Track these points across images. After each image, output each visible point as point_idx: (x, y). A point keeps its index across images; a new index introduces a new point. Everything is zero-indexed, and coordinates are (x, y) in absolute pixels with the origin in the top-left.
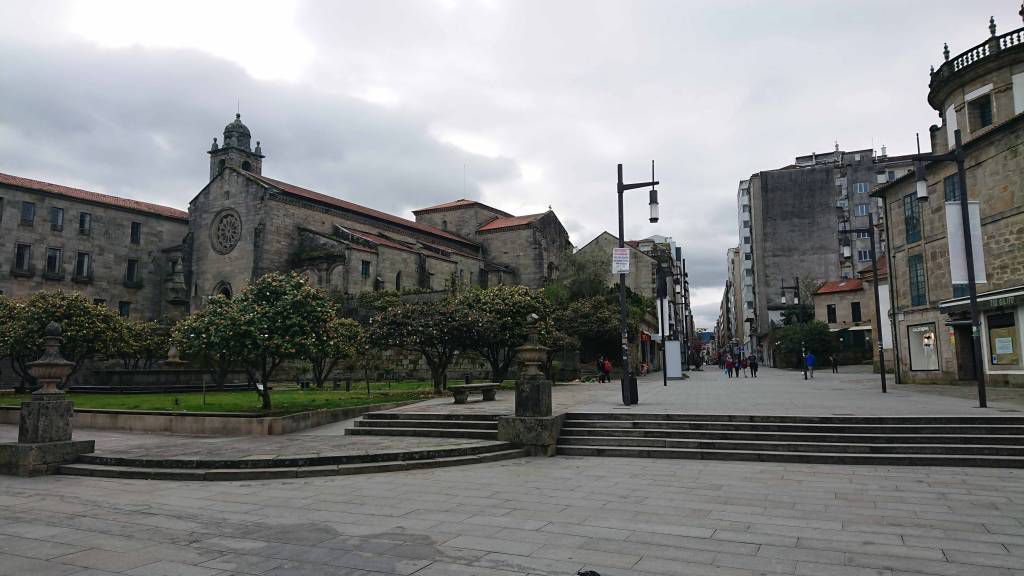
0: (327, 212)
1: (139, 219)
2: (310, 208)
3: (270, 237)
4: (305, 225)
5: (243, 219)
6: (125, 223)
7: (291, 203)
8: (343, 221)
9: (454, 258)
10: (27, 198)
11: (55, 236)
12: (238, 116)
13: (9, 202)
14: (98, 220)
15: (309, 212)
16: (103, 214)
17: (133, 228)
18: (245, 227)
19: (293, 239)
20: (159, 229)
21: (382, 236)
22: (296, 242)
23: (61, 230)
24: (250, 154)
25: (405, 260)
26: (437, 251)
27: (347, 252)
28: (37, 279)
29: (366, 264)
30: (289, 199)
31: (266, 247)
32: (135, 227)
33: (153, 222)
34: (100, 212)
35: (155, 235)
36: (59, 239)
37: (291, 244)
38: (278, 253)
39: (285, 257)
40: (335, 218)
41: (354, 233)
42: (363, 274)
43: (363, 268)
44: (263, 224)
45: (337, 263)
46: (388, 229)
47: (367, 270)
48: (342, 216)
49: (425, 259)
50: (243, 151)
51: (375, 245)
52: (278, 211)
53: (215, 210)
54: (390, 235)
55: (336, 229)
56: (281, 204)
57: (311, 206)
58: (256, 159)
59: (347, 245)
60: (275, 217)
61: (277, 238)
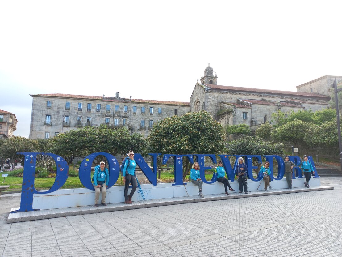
1: (177, 107)
5: (200, 102)
6: (173, 110)
7: (215, 92)
8: (242, 96)
9: (304, 105)
10: (143, 105)
11: (151, 116)
12: (209, 64)
13: (138, 107)
14: (164, 109)
16: (166, 108)
18: (201, 105)
19: (217, 107)
20: (183, 110)
21: (263, 100)
22: (219, 108)
23: (153, 115)
24: (212, 77)
25: (269, 110)
26: (295, 103)
27: (234, 110)
28: (146, 130)
29: (245, 113)
32: (176, 111)
33: (182, 108)
34: (164, 107)
35: (182, 112)
36: (152, 117)
37: (217, 109)
38: (212, 113)
40: (237, 96)
41: (244, 100)
42: (243, 118)
43: (243, 115)
44: (204, 103)
45: (231, 115)
46: (267, 96)
47: (246, 116)
48: (241, 94)
49: (280, 108)
50: (209, 77)
51: (251, 104)
52: (210, 97)
53: (195, 100)
54: (268, 99)
55: (238, 100)
56: (212, 94)
57: (225, 92)
58: (215, 79)
59: (234, 106)
60: (209, 99)
61: (210, 108)
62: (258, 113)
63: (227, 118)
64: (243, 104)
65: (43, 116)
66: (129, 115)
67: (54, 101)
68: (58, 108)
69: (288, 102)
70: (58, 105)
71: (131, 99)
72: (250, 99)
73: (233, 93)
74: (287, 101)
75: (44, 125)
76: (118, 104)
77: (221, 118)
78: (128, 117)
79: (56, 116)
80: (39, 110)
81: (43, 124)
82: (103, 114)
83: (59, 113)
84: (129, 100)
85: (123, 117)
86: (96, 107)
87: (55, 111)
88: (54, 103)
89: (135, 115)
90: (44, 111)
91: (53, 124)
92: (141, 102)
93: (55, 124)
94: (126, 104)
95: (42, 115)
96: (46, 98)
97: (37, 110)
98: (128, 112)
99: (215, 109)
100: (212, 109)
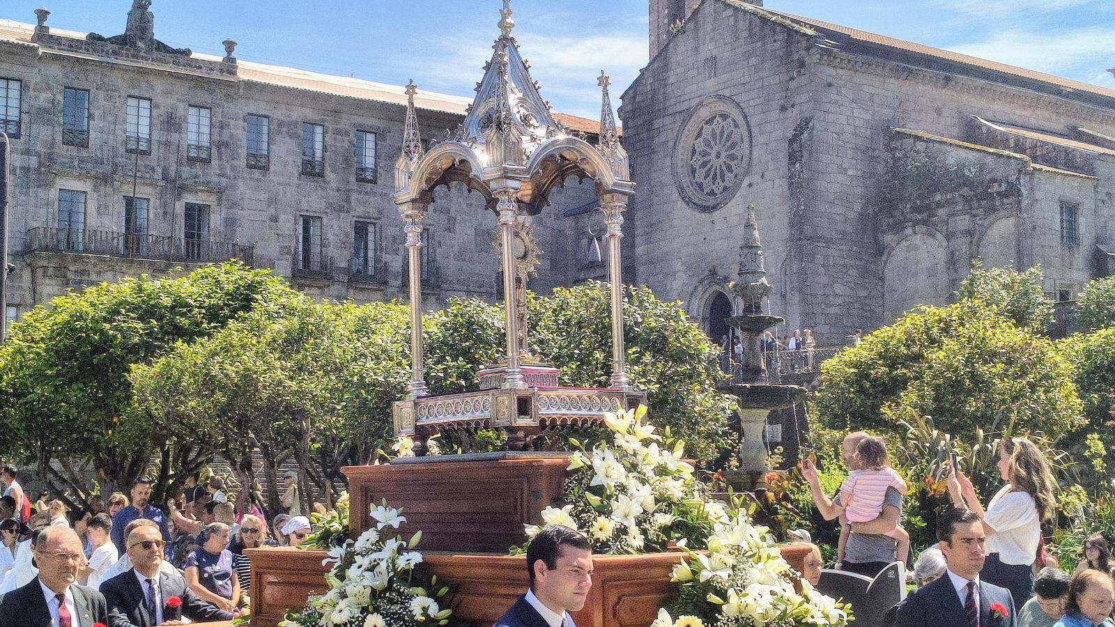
0: (946, 84)
2: (908, 77)
3: (825, 158)
4: (898, 124)
5: (753, 121)
7: (866, 69)
8: (985, 102)
11: (365, 193)
15: (906, 88)
18: (759, 139)
19: (873, 158)
23: (374, 182)
29: (1070, 210)
30: (861, 58)
31: (818, 185)
36: (372, 200)
38: (844, 198)
39: (857, 207)
40: (964, 96)
42: (1062, 236)
43: (1062, 221)
44: (809, 129)
45: (1000, 213)
47: (1073, 226)
48: (981, 92)
52: (839, 92)
53: (687, 106)
55: (972, 125)
56: (845, 74)
57: (911, 71)
59: (1025, 162)
60: (834, 108)
61: (839, 161)
63: (967, 232)
66: (220, 175)
76: (143, 88)
78: (218, 192)
82: (39, 155)
84: (217, 69)
85: (181, 186)
89: (260, 181)
92: (298, 90)
94: (202, 95)
98: (214, 150)
99: (860, 173)
100: (846, 170)
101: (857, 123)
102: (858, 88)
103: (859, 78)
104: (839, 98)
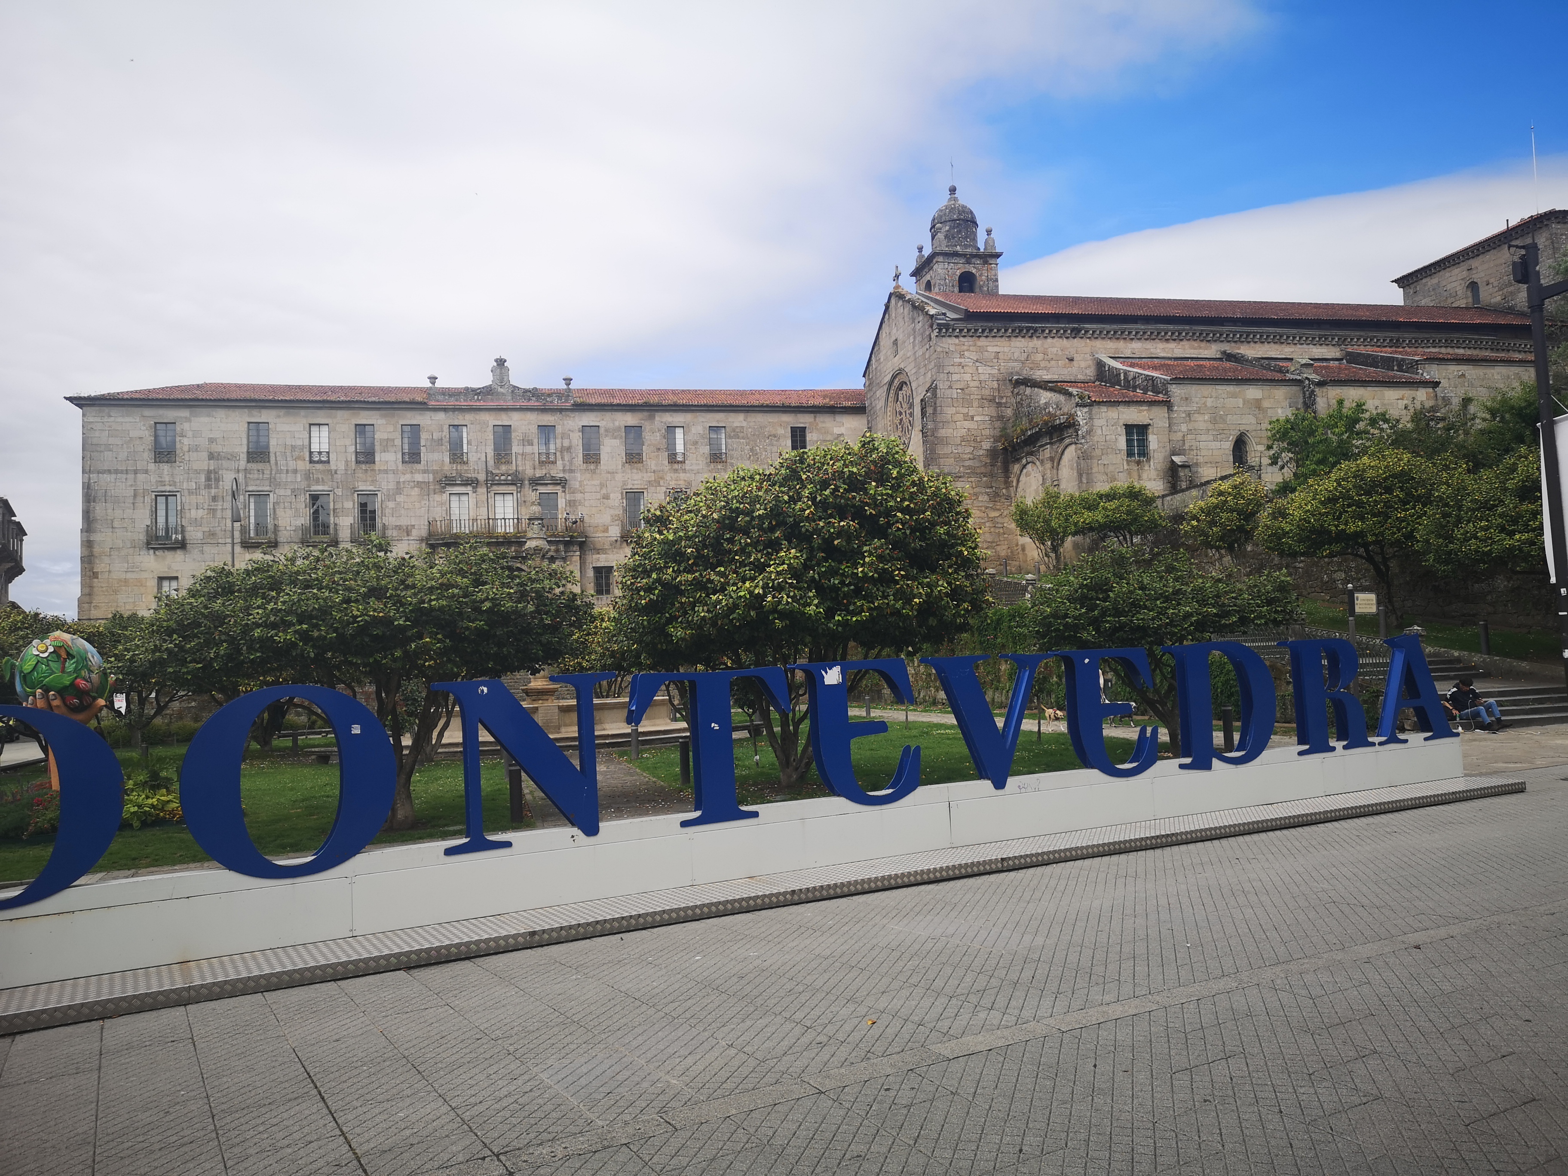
0: (1076, 333)
1: (803, 420)
2: (1033, 333)
3: (950, 411)
4: (1026, 373)
5: (914, 386)
6: (781, 431)
7: (987, 333)
8: (1121, 344)
9: (1433, 372)
10: (630, 419)
11: (676, 471)
12: (953, 190)
13: (606, 430)
14: (735, 434)
15: (1036, 343)
16: (744, 424)
17: (793, 436)
19: (999, 405)
20: (837, 430)
21: (1229, 357)
22: (1009, 412)
23: (683, 462)
24: (973, 256)
25: (1257, 404)
27: (1081, 415)
29: (1137, 431)
30: (979, 325)
31: (942, 433)
32: (798, 437)
33: (825, 420)
34: (737, 420)
36: (682, 476)
37: (1000, 418)
38: (972, 439)
39: (987, 445)
40: (1098, 344)
41: (1132, 365)
42: (1130, 454)
43: (1129, 442)
44: (933, 389)
45: (1067, 441)
46: (1247, 339)
47: (1143, 444)
48: (1116, 336)
49: (1313, 391)
50: (956, 254)
51: (1165, 383)
52: (962, 356)
53: (888, 378)
54: (1251, 351)
55: (1100, 365)
56: (967, 342)
57: (1036, 330)
58: (986, 262)
59: (1081, 398)
60: (956, 369)
61: (966, 410)
62: (1202, 425)
63: (1052, 459)
64: (1130, 384)
65: (140, 499)
66: (564, 471)
67: (188, 420)
68: (211, 456)
69: (1353, 358)
70: (211, 441)
71: (569, 389)
72: (1162, 355)
73: (1079, 331)
74: (1349, 354)
75: (148, 543)
76: (504, 419)
77: (1018, 460)
78: (562, 483)
79: (203, 497)
80: (117, 472)
81: (142, 537)
82: (435, 472)
83: (217, 480)
84: (559, 394)
85: (535, 482)
86: (398, 442)
87: (198, 472)
88: (190, 434)
89: (594, 472)
90: (141, 477)
91: (194, 534)
92: (619, 405)
93: (200, 535)
94: (548, 419)
95: (135, 496)
96: (148, 412)
97: (109, 472)
98: (558, 454)
99: (987, 418)
100: (972, 417)
101: (982, 378)
102: (982, 350)
103: (983, 342)
104: (962, 360)
